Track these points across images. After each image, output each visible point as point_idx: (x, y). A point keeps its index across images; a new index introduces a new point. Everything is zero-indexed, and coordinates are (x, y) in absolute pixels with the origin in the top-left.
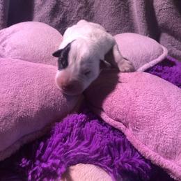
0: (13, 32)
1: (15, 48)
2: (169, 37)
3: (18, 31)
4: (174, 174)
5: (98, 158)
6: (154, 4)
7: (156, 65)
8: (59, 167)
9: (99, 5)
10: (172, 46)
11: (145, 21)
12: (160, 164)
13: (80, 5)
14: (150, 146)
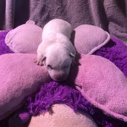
4: (105, 112)
6: (104, 4)
7: (101, 48)
8: (46, 105)
9: (70, 6)
10: (117, 30)
11: (98, 15)
13: (58, 7)
14: (93, 98)
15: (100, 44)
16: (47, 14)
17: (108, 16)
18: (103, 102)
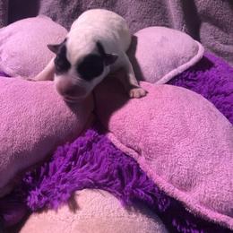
0: (10, 35)
1: (12, 56)
2: (212, 27)
3: (16, 32)
4: (188, 207)
5: (107, 182)
10: (215, 38)
11: (180, 7)
12: (174, 196)
14: (164, 177)
15: (183, 63)
16: (75, 3)
17: (199, 10)
18: (186, 187)
